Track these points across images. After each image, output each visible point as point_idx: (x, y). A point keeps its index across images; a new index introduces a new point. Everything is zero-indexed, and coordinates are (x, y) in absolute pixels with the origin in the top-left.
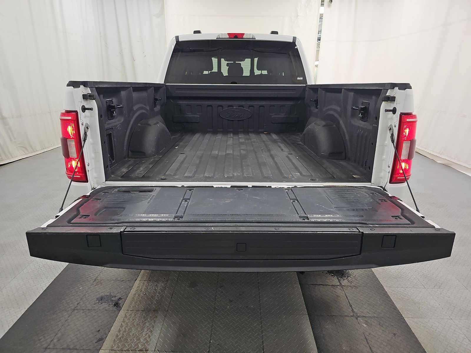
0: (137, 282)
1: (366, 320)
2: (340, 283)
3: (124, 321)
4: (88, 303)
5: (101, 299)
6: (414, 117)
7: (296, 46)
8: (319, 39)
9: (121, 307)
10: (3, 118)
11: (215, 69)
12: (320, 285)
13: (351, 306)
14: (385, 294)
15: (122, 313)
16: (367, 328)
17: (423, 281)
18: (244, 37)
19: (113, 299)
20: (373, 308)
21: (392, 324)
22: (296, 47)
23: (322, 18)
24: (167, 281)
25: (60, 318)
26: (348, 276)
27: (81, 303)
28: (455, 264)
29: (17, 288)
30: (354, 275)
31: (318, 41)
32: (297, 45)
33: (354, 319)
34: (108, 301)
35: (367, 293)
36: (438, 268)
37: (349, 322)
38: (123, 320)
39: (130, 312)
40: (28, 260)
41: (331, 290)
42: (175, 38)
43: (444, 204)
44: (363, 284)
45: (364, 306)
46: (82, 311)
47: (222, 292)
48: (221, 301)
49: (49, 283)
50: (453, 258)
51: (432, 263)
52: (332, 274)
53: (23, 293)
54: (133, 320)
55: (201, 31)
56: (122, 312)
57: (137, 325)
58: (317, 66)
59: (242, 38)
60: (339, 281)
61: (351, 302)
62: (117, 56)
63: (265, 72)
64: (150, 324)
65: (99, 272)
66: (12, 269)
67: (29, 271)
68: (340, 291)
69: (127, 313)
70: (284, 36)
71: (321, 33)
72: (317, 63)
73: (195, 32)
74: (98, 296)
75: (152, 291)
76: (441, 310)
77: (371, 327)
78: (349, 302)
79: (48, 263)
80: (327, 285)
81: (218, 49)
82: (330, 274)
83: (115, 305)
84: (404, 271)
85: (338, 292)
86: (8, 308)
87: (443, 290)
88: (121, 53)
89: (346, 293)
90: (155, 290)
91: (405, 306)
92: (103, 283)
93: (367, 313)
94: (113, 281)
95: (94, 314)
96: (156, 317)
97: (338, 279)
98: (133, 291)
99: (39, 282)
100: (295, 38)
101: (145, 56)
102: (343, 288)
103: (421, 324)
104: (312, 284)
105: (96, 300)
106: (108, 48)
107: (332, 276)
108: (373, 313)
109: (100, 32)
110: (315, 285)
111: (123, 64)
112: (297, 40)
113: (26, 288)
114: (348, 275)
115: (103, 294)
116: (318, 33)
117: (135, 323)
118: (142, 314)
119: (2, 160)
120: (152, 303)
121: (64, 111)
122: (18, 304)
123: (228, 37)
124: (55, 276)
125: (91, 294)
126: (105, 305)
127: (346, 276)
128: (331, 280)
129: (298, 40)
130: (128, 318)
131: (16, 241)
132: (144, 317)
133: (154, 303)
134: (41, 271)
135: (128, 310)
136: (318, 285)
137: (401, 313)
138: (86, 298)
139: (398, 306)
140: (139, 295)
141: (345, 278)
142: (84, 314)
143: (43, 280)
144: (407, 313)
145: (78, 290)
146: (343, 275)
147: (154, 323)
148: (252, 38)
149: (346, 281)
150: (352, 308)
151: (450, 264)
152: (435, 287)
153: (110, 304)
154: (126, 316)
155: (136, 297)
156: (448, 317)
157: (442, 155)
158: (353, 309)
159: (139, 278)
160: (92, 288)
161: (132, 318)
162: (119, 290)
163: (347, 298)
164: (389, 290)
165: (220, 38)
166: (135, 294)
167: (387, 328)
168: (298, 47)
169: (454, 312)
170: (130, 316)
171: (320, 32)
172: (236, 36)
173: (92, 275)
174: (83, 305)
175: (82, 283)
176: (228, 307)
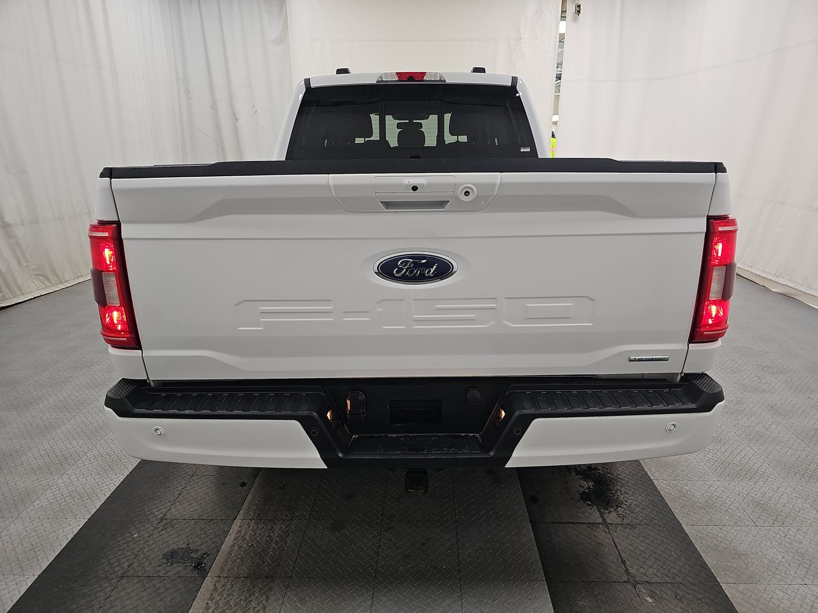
0: (237, 522)
1: (652, 588)
2: (604, 520)
3: (211, 599)
4: (147, 564)
5: (172, 556)
6: (733, 222)
7: (518, 93)
8: (559, 77)
9: (208, 570)
10: (6, 226)
11: (376, 136)
12: (566, 523)
13: (624, 562)
14: (685, 538)
15: (208, 582)
16: (654, 605)
17: (753, 511)
18: (425, 78)
19: (193, 555)
20: (665, 567)
21: (699, 596)
22: (518, 95)
23: (563, 40)
24: (291, 519)
25: (96, 592)
26: (617, 506)
27: (136, 565)
28: (809, 479)
29: (22, 537)
30: (628, 504)
31: (556, 80)
32: (518, 90)
33: (630, 587)
34: (184, 559)
35: (652, 538)
36: (778, 488)
37: (621, 594)
38: (209, 596)
39: (223, 581)
40: (42, 482)
41: (588, 533)
42: (303, 82)
43: (785, 367)
44: (645, 521)
45: (648, 562)
46: (136, 580)
47: (390, 540)
48: (388, 557)
49: (79, 526)
50: (806, 469)
51: (767, 479)
52: (589, 503)
53: (32, 545)
54: (229, 595)
55: (350, 70)
56: (208, 580)
57: (236, 604)
58: (555, 124)
59: (422, 81)
60: (602, 515)
61: (623, 555)
62: (208, 112)
63: (463, 139)
64: (259, 604)
65: (169, 504)
66: (14, 500)
67: (44, 504)
68: (604, 534)
69: (217, 581)
70: (497, 75)
71: (561, 67)
72: (555, 118)
73: (339, 71)
74: (166, 551)
75: (264, 540)
76: (787, 568)
77: (661, 603)
78: (620, 554)
79: (77, 489)
80: (581, 523)
81: (379, 101)
82: (584, 503)
83: (196, 567)
84: (718, 494)
85: (600, 537)
86: (4, 575)
87: (789, 529)
88: (214, 106)
89: (615, 539)
90: (270, 536)
91: (721, 562)
92: (176, 526)
93: (654, 576)
94: (193, 522)
95: (158, 585)
96: (271, 589)
97: (599, 510)
98: (229, 540)
99: (60, 524)
100: (515, 79)
101: (256, 112)
102: (608, 529)
103: (751, 596)
104: (553, 523)
105: (161, 557)
106: (191, 99)
107: (589, 505)
108: (665, 576)
109: (177, 72)
110: (558, 523)
111: (218, 127)
112: (519, 82)
113: (36, 537)
114: (617, 503)
115: (174, 547)
116: (557, 67)
117: (232, 601)
118: (245, 585)
119: (4, 299)
120: (263, 563)
121: (95, 223)
122: (21, 568)
123: (397, 79)
124: (90, 513)
125: (154, 546)
126: (178, 568)
127: (613, 505)
128: (586, 514)
129: (521, 82)
130: (219, 591)
131: (22, 447)
132: (249, 590)
133: (266, 563)
134: (65, 503)
135: (220, 577)
136: (563, 523)
137: (715, 575)
138: (144, 554)
139: (709, 561)
140: (239, 548)
141: (612, 510)
142: (140, 584)
143: (69, 520)
144: (726, 574)
145: (129, 539)
146: (608, 502)
147: (267, 601)
148: (440, 81)
149: (614, 514)
150: (625, 566)
151: (801, 479)
152: (774, 523)
153: (187, 566)
154: (215, 589)
155: (234, 551)
156: (800, 581)
157: (780, 279)
158: (627, 569)
159: (240, 516)
160: (157, 535)
161: (226, 591)
162: (204, 539)
163: (616, 547)
164: (692, 531)
165: (382, 81)
166: (233, 546)
167: (690, 604)
168: (521, 94)
169: (810, 571)
170: (223, 588)
171: (559, 65)
172: (411, 76)
173: (156, 510)
174: (139, 568)
175: (138, 526)
176: (402, 568)
